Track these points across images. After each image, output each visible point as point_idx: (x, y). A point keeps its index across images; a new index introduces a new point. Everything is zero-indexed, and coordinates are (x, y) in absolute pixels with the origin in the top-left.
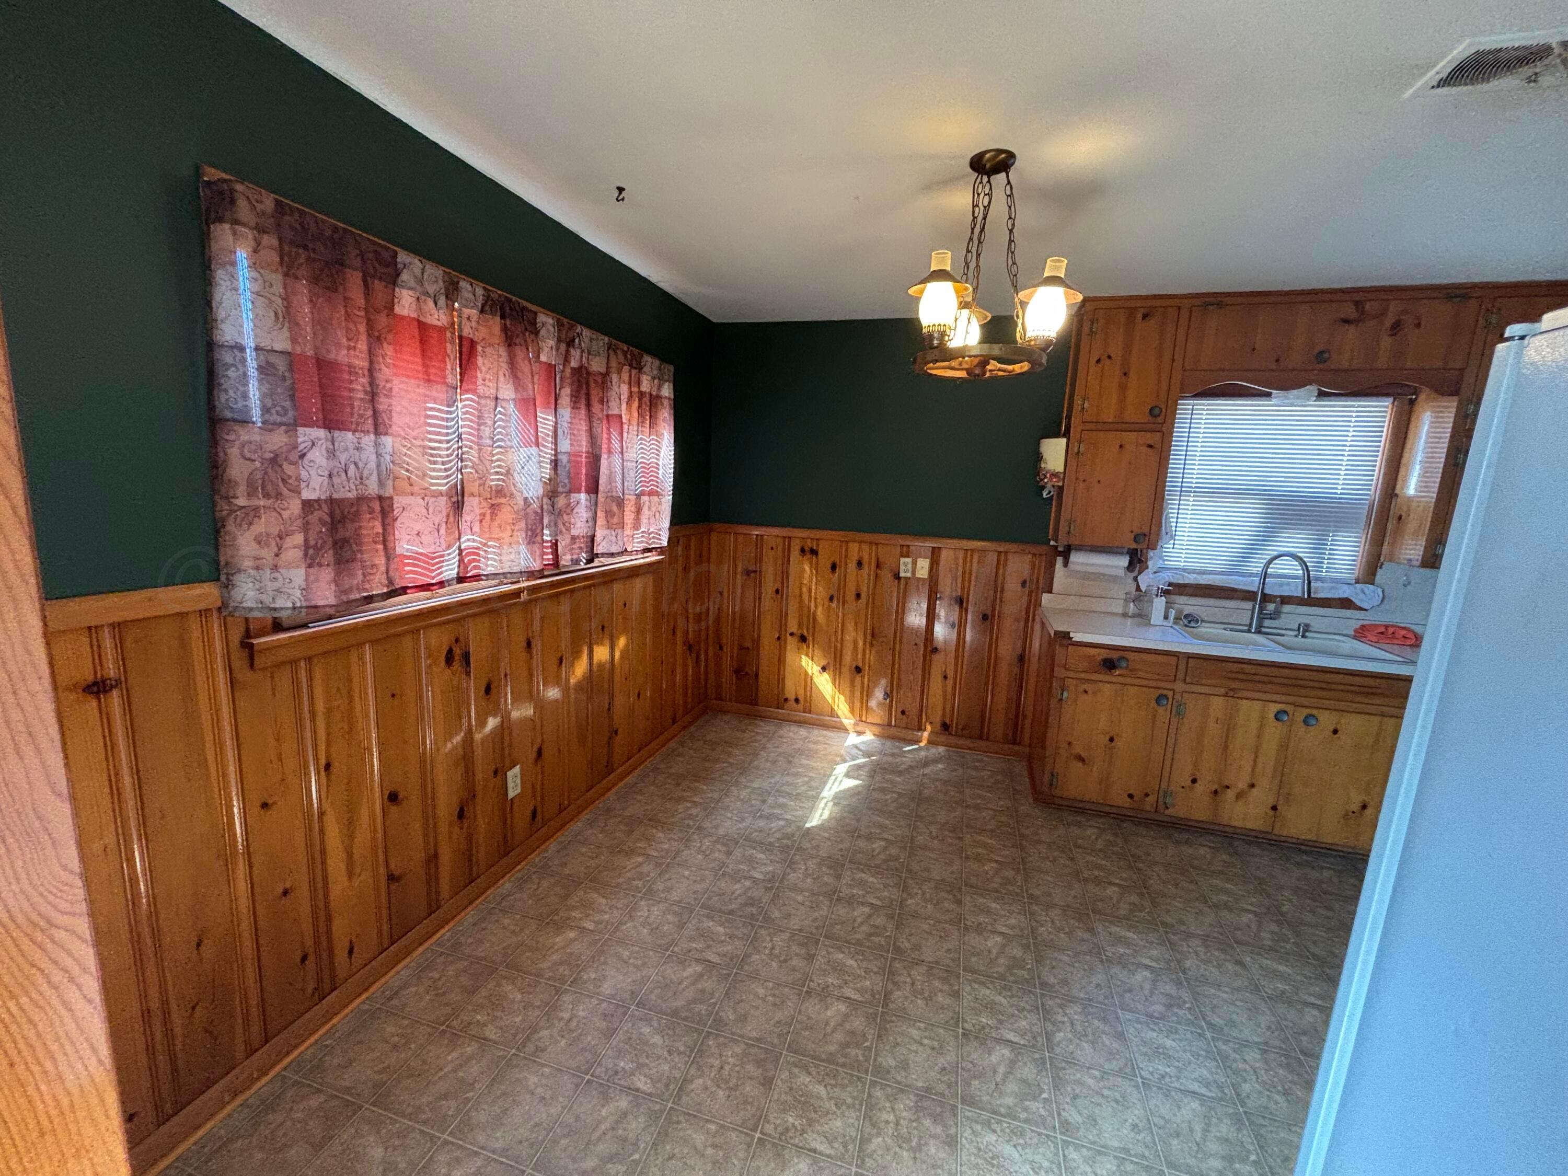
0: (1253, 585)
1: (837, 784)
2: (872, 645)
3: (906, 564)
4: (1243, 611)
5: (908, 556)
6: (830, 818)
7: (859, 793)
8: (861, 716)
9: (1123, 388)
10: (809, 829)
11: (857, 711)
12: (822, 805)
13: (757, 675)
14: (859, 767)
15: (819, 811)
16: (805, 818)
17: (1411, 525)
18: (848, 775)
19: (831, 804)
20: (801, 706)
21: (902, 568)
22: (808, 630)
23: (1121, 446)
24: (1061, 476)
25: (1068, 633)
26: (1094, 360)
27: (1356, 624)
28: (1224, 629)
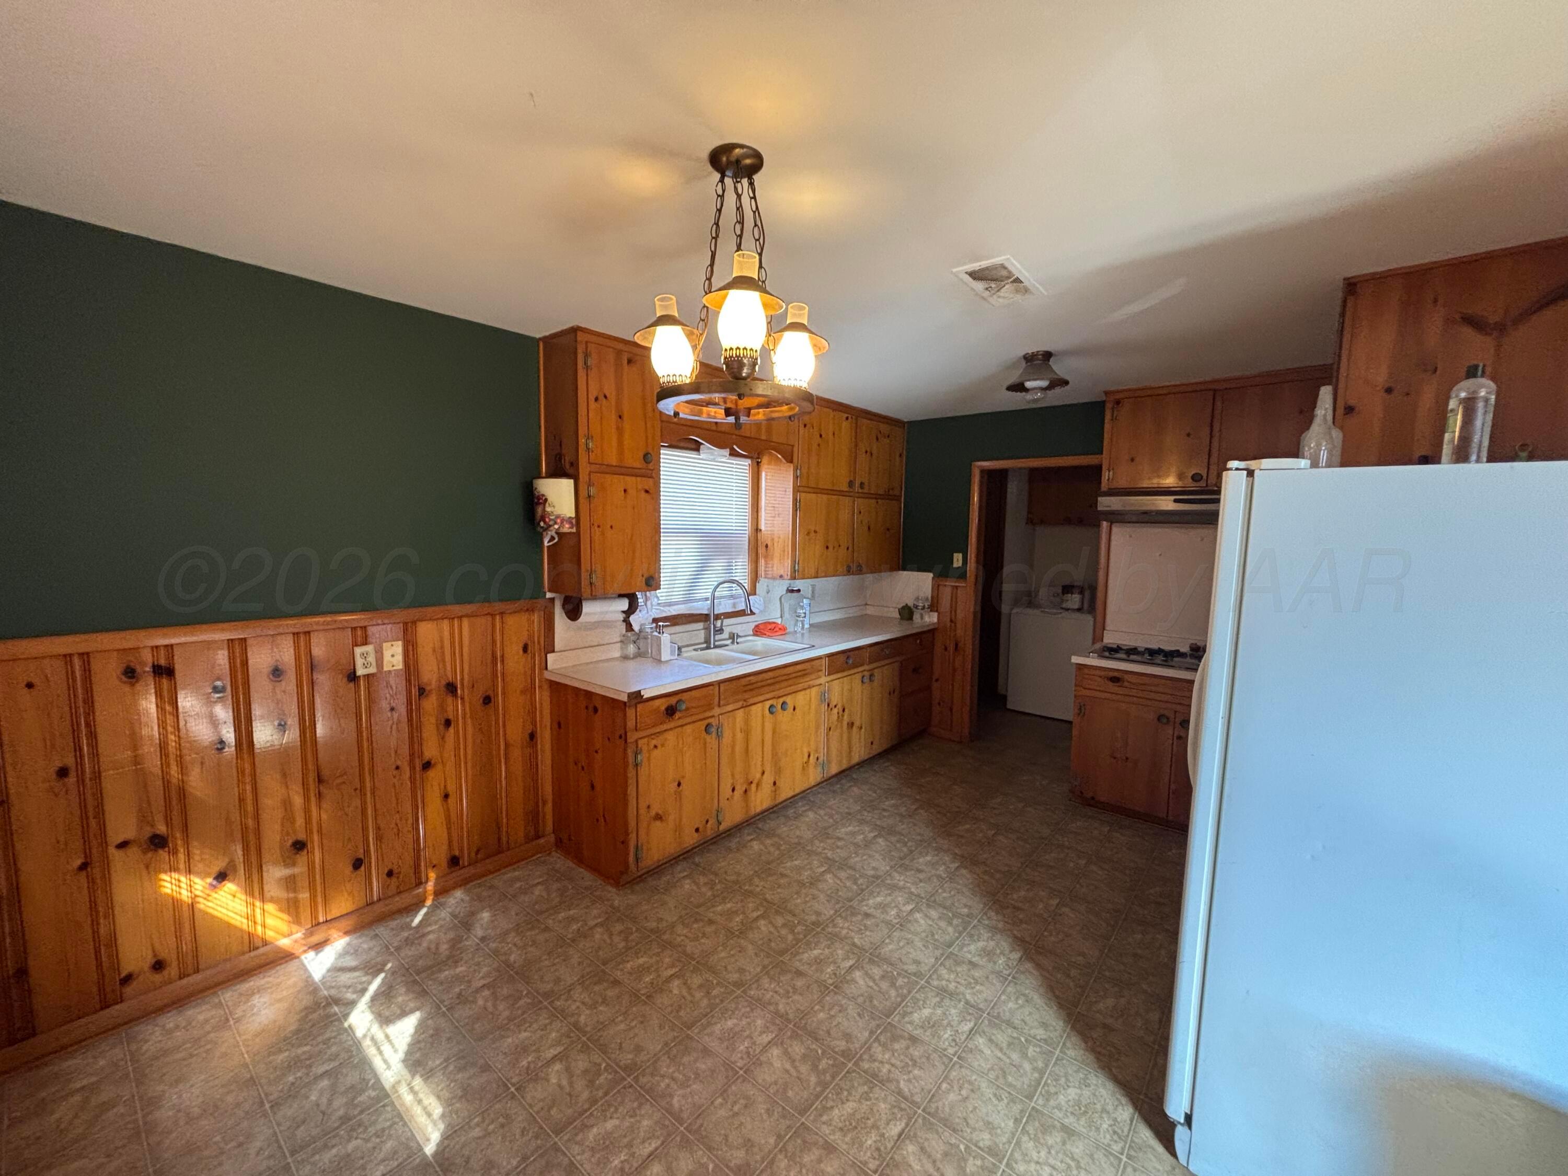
1: (386, 1048)
2: (320, 795)
3: (364, 656)
5: (365, 643)
6: (448, 1103)
7: (437, 1032)
8: (314, 914)
9: (620, 431)
10: (436, 1154)
11: (306, 914)
12: (408, 1098)
13: (22, 973)
14: (385, 995)
15: (417, 1110)
16: (411, 1146)
17: (777, 551)
18: (385, 1020)
19: (418, 1082)
20: (172, 971)
21: (359, 662)
22: (168, 821)
23: (625, 491)
24: (574, 521)
25: (640, 691)
26: (592, 398)
27: (752, 626)
28: (695, 650)
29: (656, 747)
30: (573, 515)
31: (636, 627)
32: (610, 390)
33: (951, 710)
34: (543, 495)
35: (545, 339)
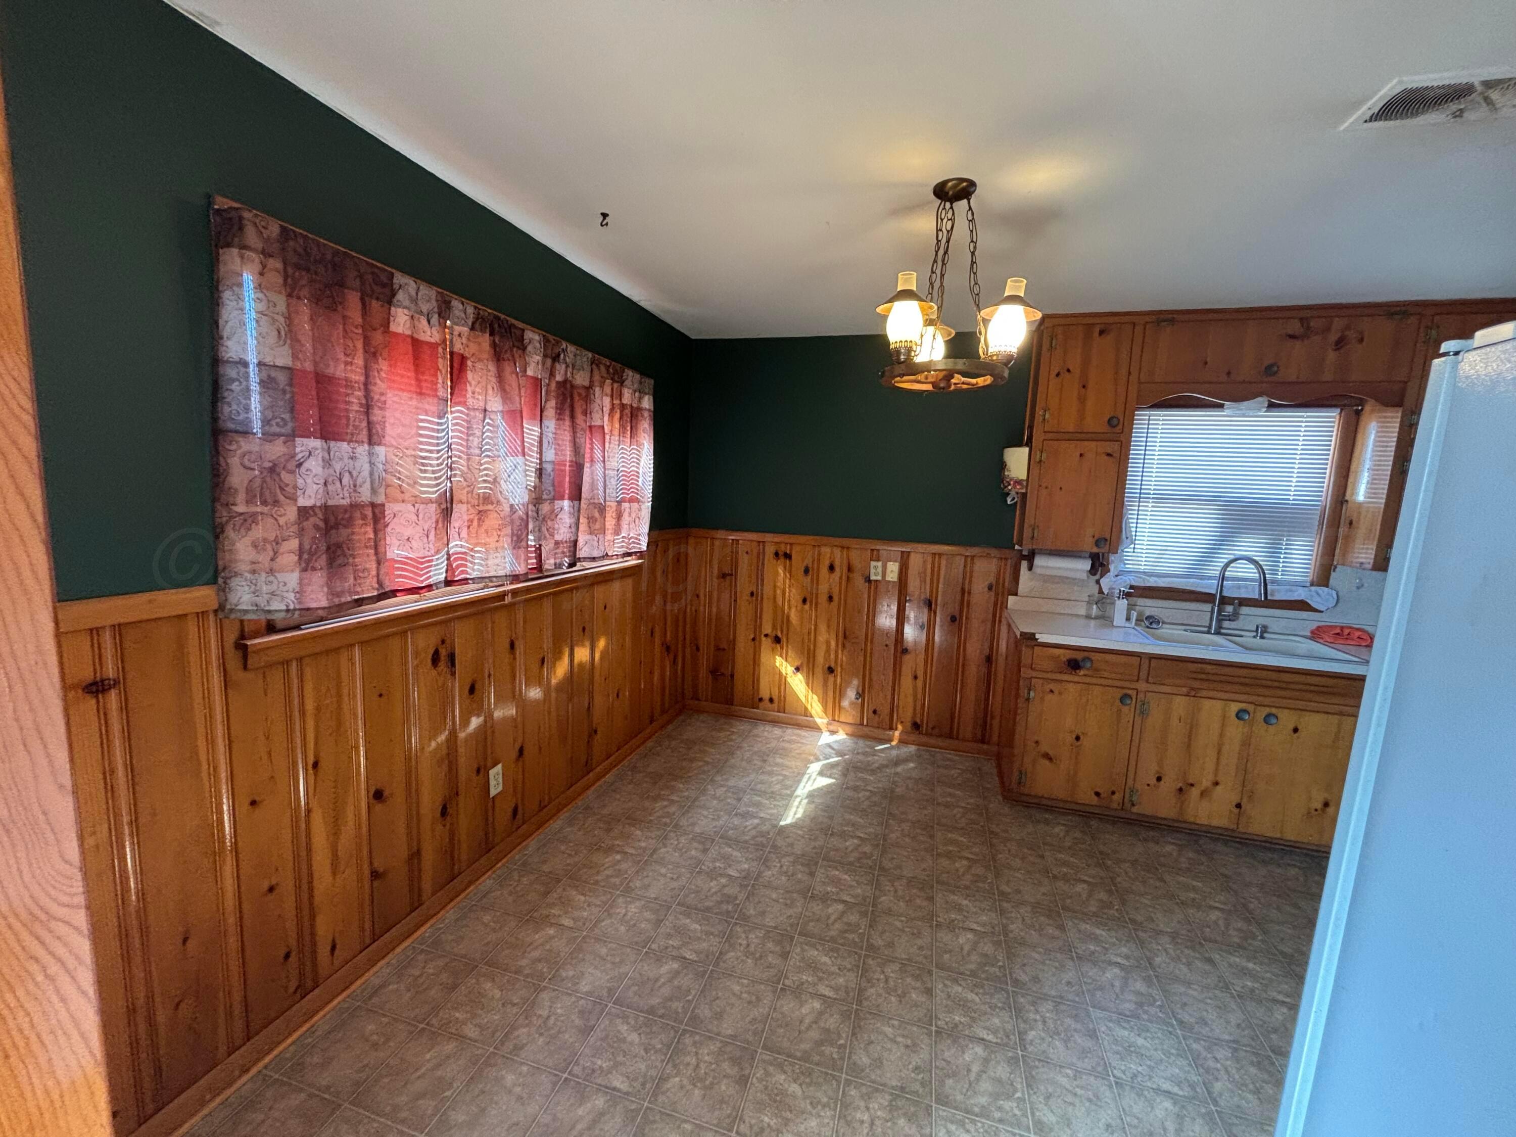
0: (1210, 587)
1: (810, 782)
2: (844, 646)
3: (876, 568)
4: (1202, 612)
5: (878, 560)
6: (805, 815)
7: (833, 791)
8: (833, 715)
9: (1082, 400)
10: (782, 826)
11: (830, 712)
12: (796, 803)
13: (732, 676)
14: (833, 766)
15: (794, 809)
16: (780, 817)
17: (1361, 531)
18: (821, 773)
19: (805, 801)
20: (775, 705)
21: (873, 571)
22: (782, 632)
23: (1081, 455)
24: (1025, 483)
25: (1034, 634)
26: (1054, 373)
28: (1185, 630)
29: (1051, 691)
30: (1024, 477)
32: (1074, 363)
34: (1006, 462)
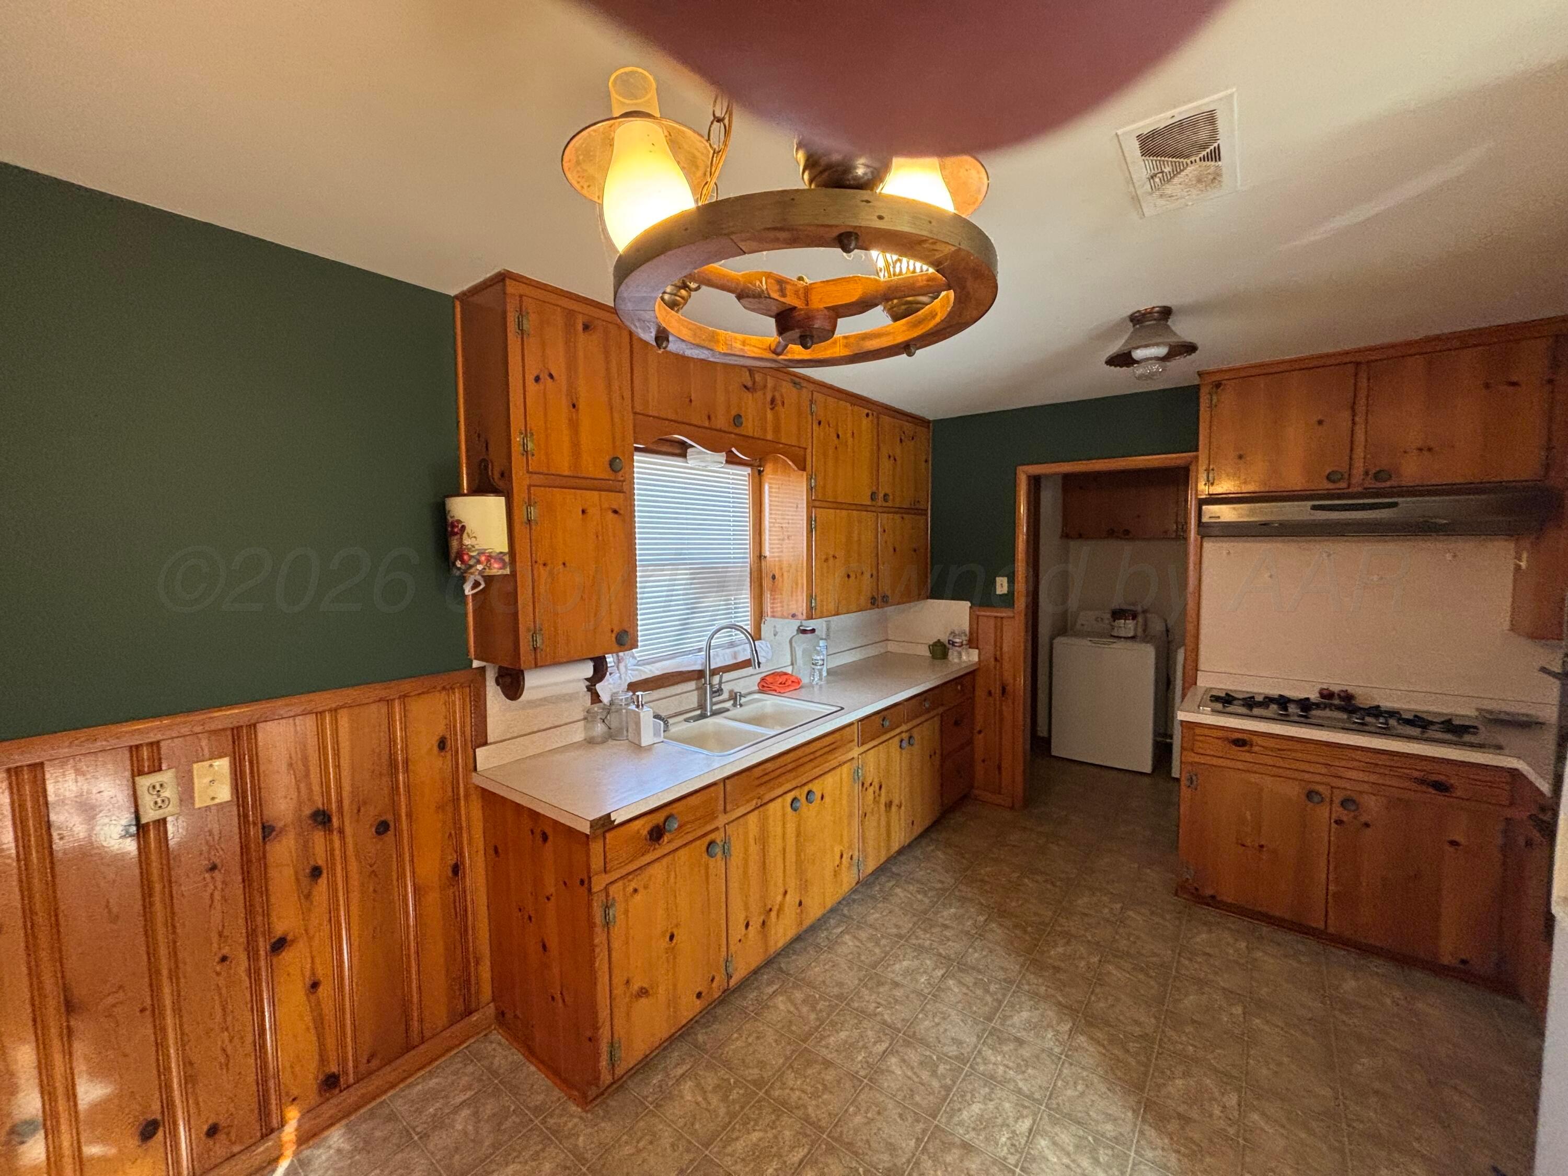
2: (70, 1033)
3: (156, 789)
5: (158, 768)
9: (574, 426)
17: (786, 583)
21: (146, 800)
23: (583, 512)
24: (507, 558)
25: (609, 815)
26: (530, 379)
27: (758, 678)
28: (687, 720)
29: (635, 890)
30: (505, 549)
31: (605, 698)
32: (558, 366)
33: (999, 768)
34: (459, 521)
35: (463, 297)
